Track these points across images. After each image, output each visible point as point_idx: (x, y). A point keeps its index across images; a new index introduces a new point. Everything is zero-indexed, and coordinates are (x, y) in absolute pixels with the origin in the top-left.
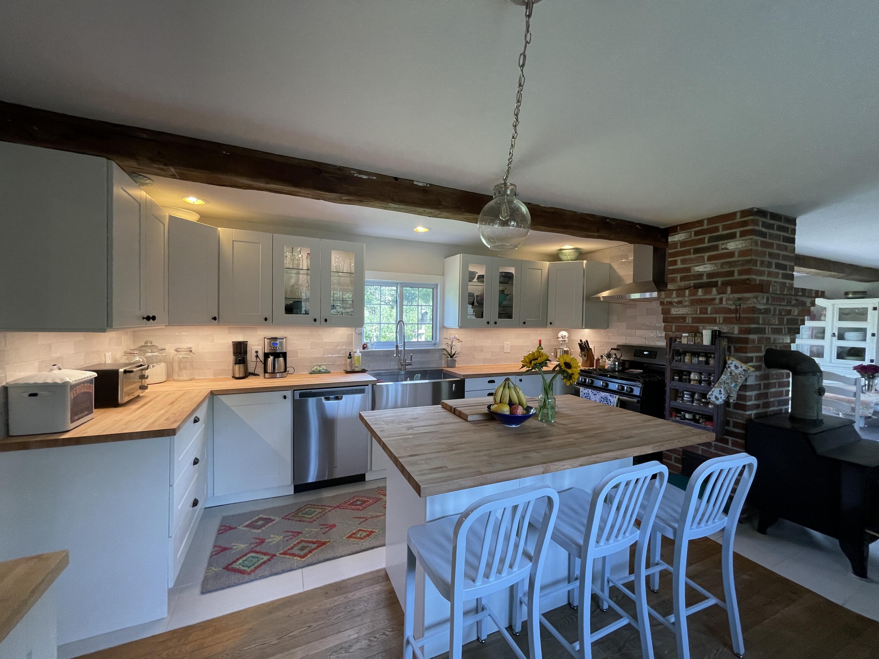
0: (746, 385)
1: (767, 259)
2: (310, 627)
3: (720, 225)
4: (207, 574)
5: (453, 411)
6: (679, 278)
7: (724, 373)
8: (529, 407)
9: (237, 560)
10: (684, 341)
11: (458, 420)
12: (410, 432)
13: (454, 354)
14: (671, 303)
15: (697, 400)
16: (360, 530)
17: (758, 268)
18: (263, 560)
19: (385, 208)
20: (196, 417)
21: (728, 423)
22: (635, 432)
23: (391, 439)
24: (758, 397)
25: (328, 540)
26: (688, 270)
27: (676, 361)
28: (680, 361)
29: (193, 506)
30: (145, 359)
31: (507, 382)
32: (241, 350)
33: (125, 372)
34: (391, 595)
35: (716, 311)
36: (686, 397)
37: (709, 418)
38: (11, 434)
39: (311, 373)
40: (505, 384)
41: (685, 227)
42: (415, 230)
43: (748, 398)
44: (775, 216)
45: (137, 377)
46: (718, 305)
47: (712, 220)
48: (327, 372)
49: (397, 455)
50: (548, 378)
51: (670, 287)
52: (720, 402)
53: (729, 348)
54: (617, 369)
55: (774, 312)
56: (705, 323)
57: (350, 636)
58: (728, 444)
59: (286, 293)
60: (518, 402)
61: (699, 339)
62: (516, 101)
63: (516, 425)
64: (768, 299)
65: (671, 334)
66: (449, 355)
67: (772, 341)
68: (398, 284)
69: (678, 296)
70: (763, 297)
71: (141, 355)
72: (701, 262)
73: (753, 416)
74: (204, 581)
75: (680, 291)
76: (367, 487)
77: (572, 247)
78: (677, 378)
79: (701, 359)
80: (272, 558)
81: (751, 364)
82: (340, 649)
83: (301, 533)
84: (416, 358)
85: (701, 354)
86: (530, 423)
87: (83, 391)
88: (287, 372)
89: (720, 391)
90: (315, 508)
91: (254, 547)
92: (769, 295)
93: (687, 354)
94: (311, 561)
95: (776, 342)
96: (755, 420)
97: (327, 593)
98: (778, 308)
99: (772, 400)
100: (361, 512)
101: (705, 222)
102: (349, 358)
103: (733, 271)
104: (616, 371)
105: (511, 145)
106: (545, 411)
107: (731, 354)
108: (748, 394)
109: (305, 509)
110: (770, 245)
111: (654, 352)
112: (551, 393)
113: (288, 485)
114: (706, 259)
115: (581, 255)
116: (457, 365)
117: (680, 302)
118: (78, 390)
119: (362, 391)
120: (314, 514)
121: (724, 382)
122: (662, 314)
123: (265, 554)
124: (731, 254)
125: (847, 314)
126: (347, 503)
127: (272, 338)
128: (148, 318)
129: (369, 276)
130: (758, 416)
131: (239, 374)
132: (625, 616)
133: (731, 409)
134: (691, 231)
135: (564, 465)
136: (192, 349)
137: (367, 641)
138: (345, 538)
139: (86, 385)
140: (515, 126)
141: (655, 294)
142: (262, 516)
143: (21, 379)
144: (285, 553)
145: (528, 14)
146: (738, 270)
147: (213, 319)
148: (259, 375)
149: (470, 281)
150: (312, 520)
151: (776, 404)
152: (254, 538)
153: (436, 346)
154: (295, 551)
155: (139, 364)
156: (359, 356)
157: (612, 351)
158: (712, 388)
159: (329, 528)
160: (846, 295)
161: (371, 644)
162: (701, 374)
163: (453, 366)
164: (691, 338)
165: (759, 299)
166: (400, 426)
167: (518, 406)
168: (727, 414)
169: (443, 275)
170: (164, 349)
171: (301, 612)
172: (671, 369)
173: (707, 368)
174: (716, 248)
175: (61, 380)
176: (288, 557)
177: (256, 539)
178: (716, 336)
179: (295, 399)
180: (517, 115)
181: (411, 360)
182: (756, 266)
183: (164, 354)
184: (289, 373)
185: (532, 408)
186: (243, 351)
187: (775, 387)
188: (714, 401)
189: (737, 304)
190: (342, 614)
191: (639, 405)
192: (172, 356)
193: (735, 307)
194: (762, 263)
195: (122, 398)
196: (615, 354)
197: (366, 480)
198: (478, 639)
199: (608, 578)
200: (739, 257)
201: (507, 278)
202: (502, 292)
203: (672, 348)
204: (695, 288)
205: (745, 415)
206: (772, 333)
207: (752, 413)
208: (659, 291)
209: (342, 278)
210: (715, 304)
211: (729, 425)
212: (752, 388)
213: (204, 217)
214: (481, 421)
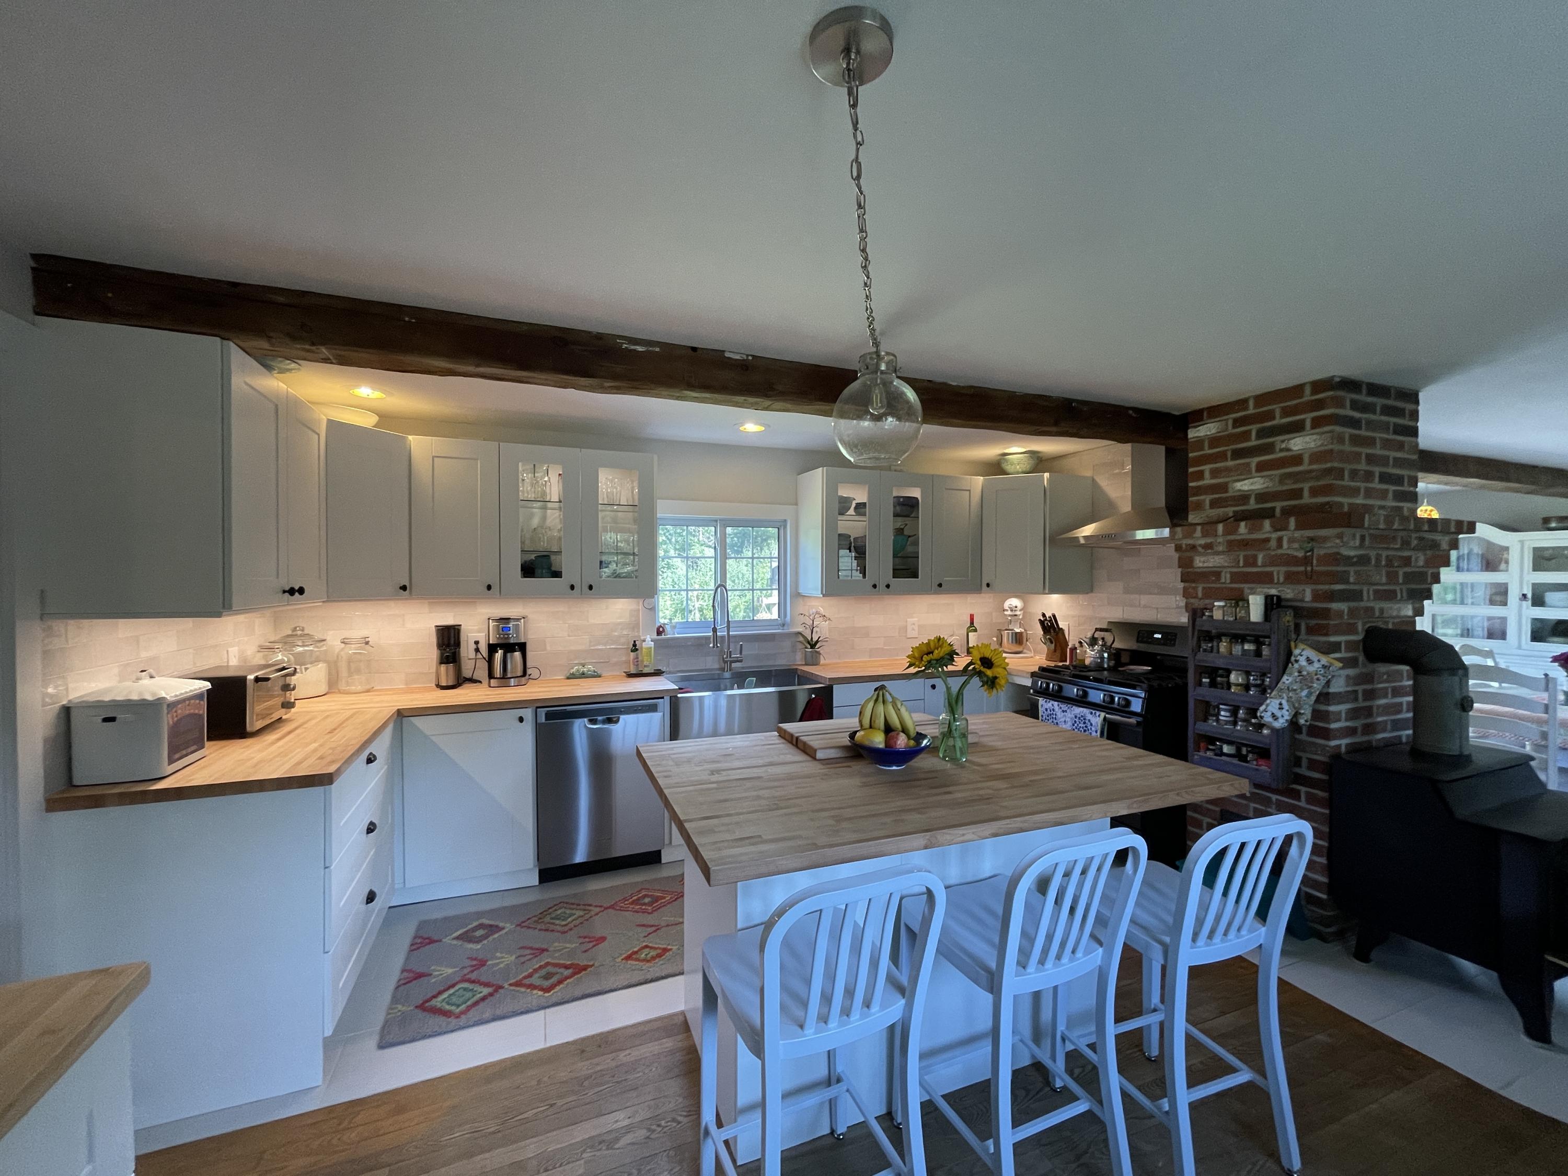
0: (1328, 694)
1: (1363, 466)
2: (552, 1105)
3: (1277, 408)
4: (389, 1016)
5: (795, 742)
6: (1207, 502)
7: (1288, 671)
8: (921, 734)
9: (440, 993)
10: (1218, 615)
11: (801, 757)
12: (715, 778)
13: (817, 642)
14: (1193, 547)
15: (1244, 720)
16: (647, 947)
17: (1346, 482)
18: (481, 995)
19: (678, 398)
20: (371, 754)
21: (1298, 762)
22: (1105, 777)
23: (679, 790)
24: (1354, 714)
25: (591, 963)
26: (1224, 488)
27: (1205, 650)
28: (1212, 651)
29: (367, 903)
30: (291, 656)
31: (881, 693)
32: (449, 639)
33: (257, 680)
34: (690, 1056)
35: (1274, 561)
36: (1224, 715)
37: (1263, 753)
38: (76, 782)
39: (568, 678)
40: (878, 695)
41: (1214, 411)
42: (741, 428)
43: (1332, 717)
44: (1376, 389)
45: (277, 690)
46: (1274, 550)
47: (1263, 398)
48: (596, 676)
49: (682, 818)
50: (955, 684)
51: (1192, 518)
52: (1280, 724)
53: (1297, 627)
54: (1106, 666)
55: (1376, 562)
56: (1253, 582)
57: (617, 1121)
58: (1299, 799)
59: (523, 543)
60: (899, 726)
61: (1243, 612)
62: (858, 231)
63: (898, 766)
64: (1363, 538)
65: (1196, 603)
66: (809, 643)
67: (1377, 614)
68: (716, 521)
69: (1205, 535)
70: (1354, 536)
71: (285, 650)
72: (1245, 473)
73: (1343, 749)
74: (383, 1028)
75: (1209, 526)
76: (665, 873)
77: (1024, 450)
78: (1208, 680)
79: (1246, 647)
80: (496, 991)
81: (1337, 655)
82: (600, 1143)
83: (547, 950)
84: (750, 650)
85: (1249, 638)
86: (922, 762)
87: (187, 712)
88: (527, 677)
89: (1281, 704)
90: (573, 909)
91: (468, 974)
92: (1365, 532)
93: (1224, 639)
94: (560, 998)
95: (1385, 615)
96: (1344, 756)
97: (583, 1051)
98: (1384, 554)
99: (1380, 719)
100: (650, 916)
101: (1251, 403)
102: (632, 651)
103: (1301, 490)
104: (1105, 669)
105: (865, 296)
106: (951, 742)
107: (1301, 637)
108: (1332, 708)
109: (556, 910)
110: (1370, 442)
111: (1171, 633)
112: (959, 711)
113: (529, 870)
114: (1254, 469)
115: (1040, 462)
116: (822, 661)
117: (1208, 546)
118: (179, 711)
119: (653, 709)
120: (570, 920)
121: (1288, 688)
122: (1179, 567)
123: (486, 985)
124: (1297, 459)
125: (1549, 559)
126: (628, 900)
127: (501, 619)
128: (292, 592)
129: (663, 509)
130: (1354, 749)
131: (447, 681)
132: (1082, 1098)
133: (1303, 737)
134: (1228, 419)
135: (963, 835)
136: (369, 639)
137: (645, 1131)
138: (620, 959)
139: (192, 701)
140: (865, 267)
141: (1166, 532)
142: (485, 921)
143: (92, 693)
144: (518, 984)
145: (852, 103)
146: (1311, 488)
147: (401, 588)
148: (480, 682)
149: (841, 513)
150: (566, 929)
151: (1389, 727)
152: (468, 958)
153: (785, 628)
154: (535, 980)
155: (281, 666)
156: (651, 648)
157: (1098, 633)
158: (1267, 698)
159: (594, 943)
160: (1545, 524)
161: (652, 1136)
162: (1248, 673)
163: (816, 663)
164: (1230, 610)
165: (1345, 539)
166: (698, 768)
167: (898, 734)
168: (1295, 744)
169: (796, 504)
170: (324, 640)
171: (539, 1081)
172: (1196, 666)
173: (1257, 662)
174: (1269, 448)
175: (153, 694)
176: (523, 990)
177: (471, 959)
178: (1272, 605)
179: (538, 722)
180: (863, 250)
181: (741, 653)
182: (1342, 479)
183: (324, 648)
184: (531, 677)
185: (924, 736)
186: (452, 642)
187: (1386, 696)
188: (1269, 722)
189: (1308, 549)
190: (605, 1087)
191: (1140, 730)
192: (337, 651)
193: (1303, 554)
194: (1354, 474)
195: (253, 723)
196: (1103, 639)
197: (663, 861)
198: (833, 1132)
199: (1062, 1033)
200: (1311, 463)
201: (907, 507)
202: (899, 532)
203: (1197, 628)
204: (1236, 520)
205: (1327, 746)
206: (1375, 599)
207: (1343, 743)
208: (1173, 526)
209: (620, 514)
210: (1269, 549)
211: (1300, 766)
212: (1340, 698)
213: (385, 418)
214: (838, 760)
